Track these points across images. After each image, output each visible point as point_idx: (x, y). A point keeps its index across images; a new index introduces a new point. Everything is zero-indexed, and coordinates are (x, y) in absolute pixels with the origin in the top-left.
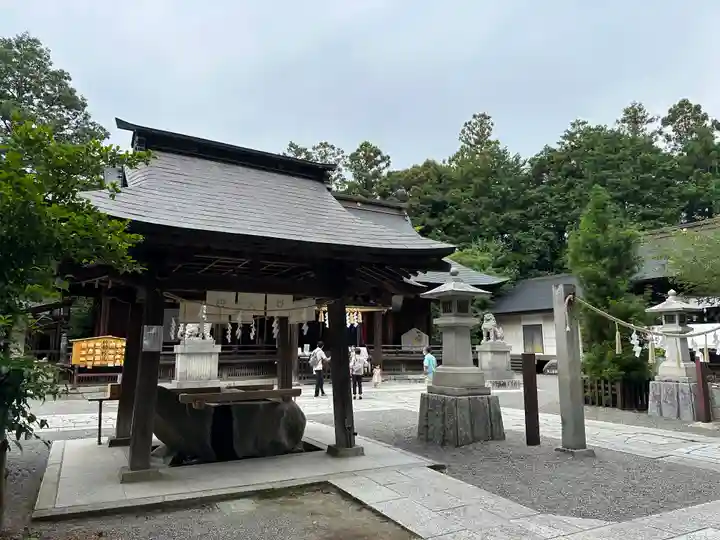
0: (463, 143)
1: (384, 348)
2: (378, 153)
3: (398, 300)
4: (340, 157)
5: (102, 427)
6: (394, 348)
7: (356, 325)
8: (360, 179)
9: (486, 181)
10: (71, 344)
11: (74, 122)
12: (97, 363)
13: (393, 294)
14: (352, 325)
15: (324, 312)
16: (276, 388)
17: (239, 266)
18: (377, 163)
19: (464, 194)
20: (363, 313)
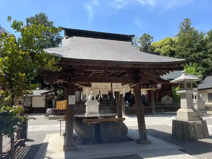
0: (180, 30)
1: (155, 103)
2: (149, 36)
3: (159, 86)
4: (136, 39)
5: (61, 129)
6: (159, 103)
7: (144, 95)
8: (143, 46)
9: (190, 42)
10: (56, 103)
11: (56, 37)
12: (63, 109)
13: (158, 84)
14: (143, 95)
15: (133, 91)
16: (117, 117)
17: (101, 74)
18: (149, 40)
19: (182, 47)
20: (147, 91)
